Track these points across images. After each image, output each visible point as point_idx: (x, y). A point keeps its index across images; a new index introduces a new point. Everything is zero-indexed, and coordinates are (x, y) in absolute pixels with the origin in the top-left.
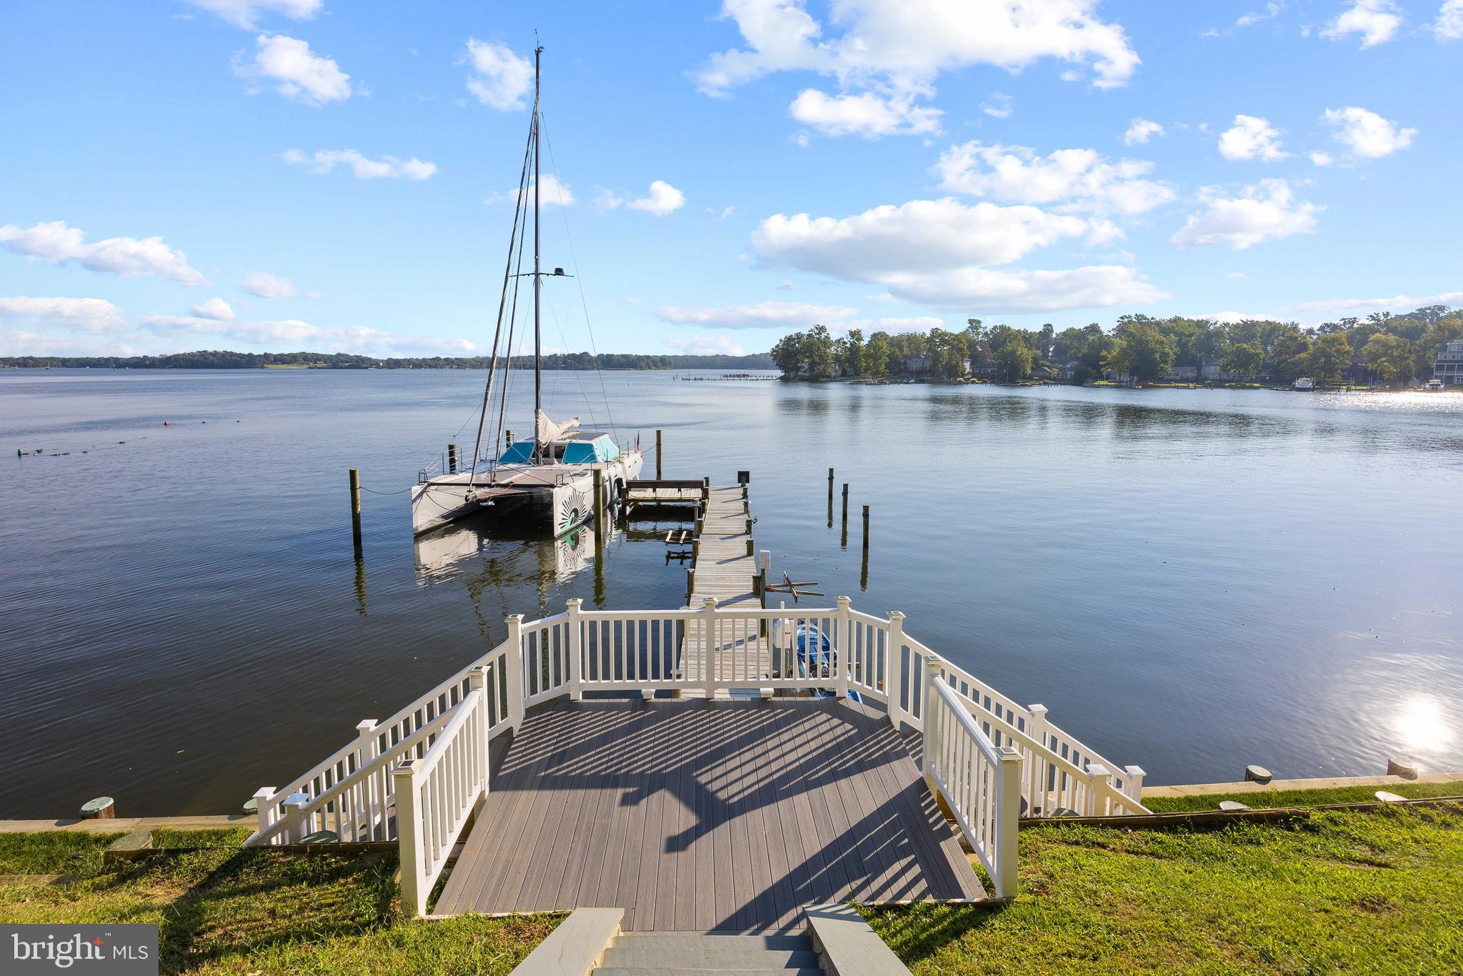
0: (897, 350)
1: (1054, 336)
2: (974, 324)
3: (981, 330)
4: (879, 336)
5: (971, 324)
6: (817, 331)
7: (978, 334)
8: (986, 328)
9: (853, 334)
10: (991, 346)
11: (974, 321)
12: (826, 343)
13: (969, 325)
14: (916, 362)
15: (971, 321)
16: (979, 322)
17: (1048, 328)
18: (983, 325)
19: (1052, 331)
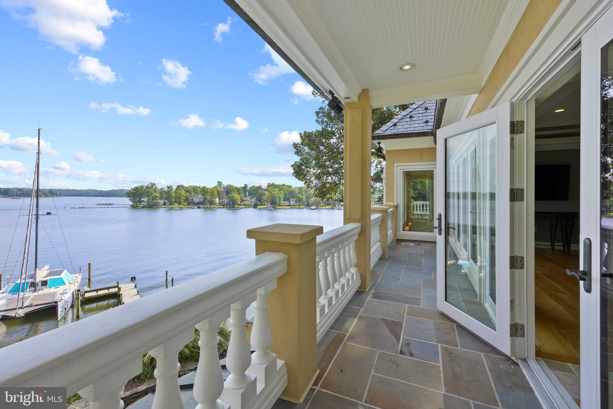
0: (189, 194)
1: (248, 188)
2: (220, 183)
3: (222, 186)
4: (180, 188)
5: (219, 183)
6: (151, 185)
7: (221, 187)
8: (224, 185)
9: (168, 187)
10: (226, 192)
11: (220, 182)
12: (155, 190)
13: (218, 184)
14: (197, 199)
15: (218, 182)
16: (221, 182)
17: (246, 186)
18: (223, 184)
19: (247, 187)
